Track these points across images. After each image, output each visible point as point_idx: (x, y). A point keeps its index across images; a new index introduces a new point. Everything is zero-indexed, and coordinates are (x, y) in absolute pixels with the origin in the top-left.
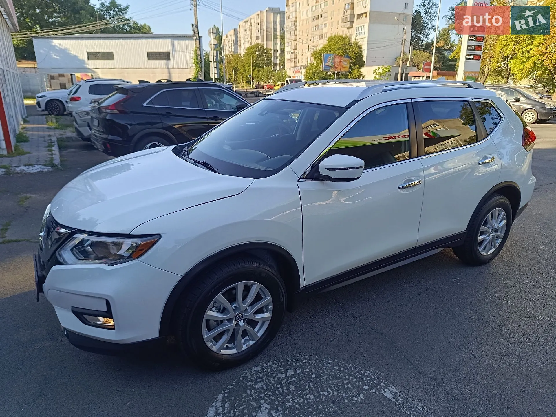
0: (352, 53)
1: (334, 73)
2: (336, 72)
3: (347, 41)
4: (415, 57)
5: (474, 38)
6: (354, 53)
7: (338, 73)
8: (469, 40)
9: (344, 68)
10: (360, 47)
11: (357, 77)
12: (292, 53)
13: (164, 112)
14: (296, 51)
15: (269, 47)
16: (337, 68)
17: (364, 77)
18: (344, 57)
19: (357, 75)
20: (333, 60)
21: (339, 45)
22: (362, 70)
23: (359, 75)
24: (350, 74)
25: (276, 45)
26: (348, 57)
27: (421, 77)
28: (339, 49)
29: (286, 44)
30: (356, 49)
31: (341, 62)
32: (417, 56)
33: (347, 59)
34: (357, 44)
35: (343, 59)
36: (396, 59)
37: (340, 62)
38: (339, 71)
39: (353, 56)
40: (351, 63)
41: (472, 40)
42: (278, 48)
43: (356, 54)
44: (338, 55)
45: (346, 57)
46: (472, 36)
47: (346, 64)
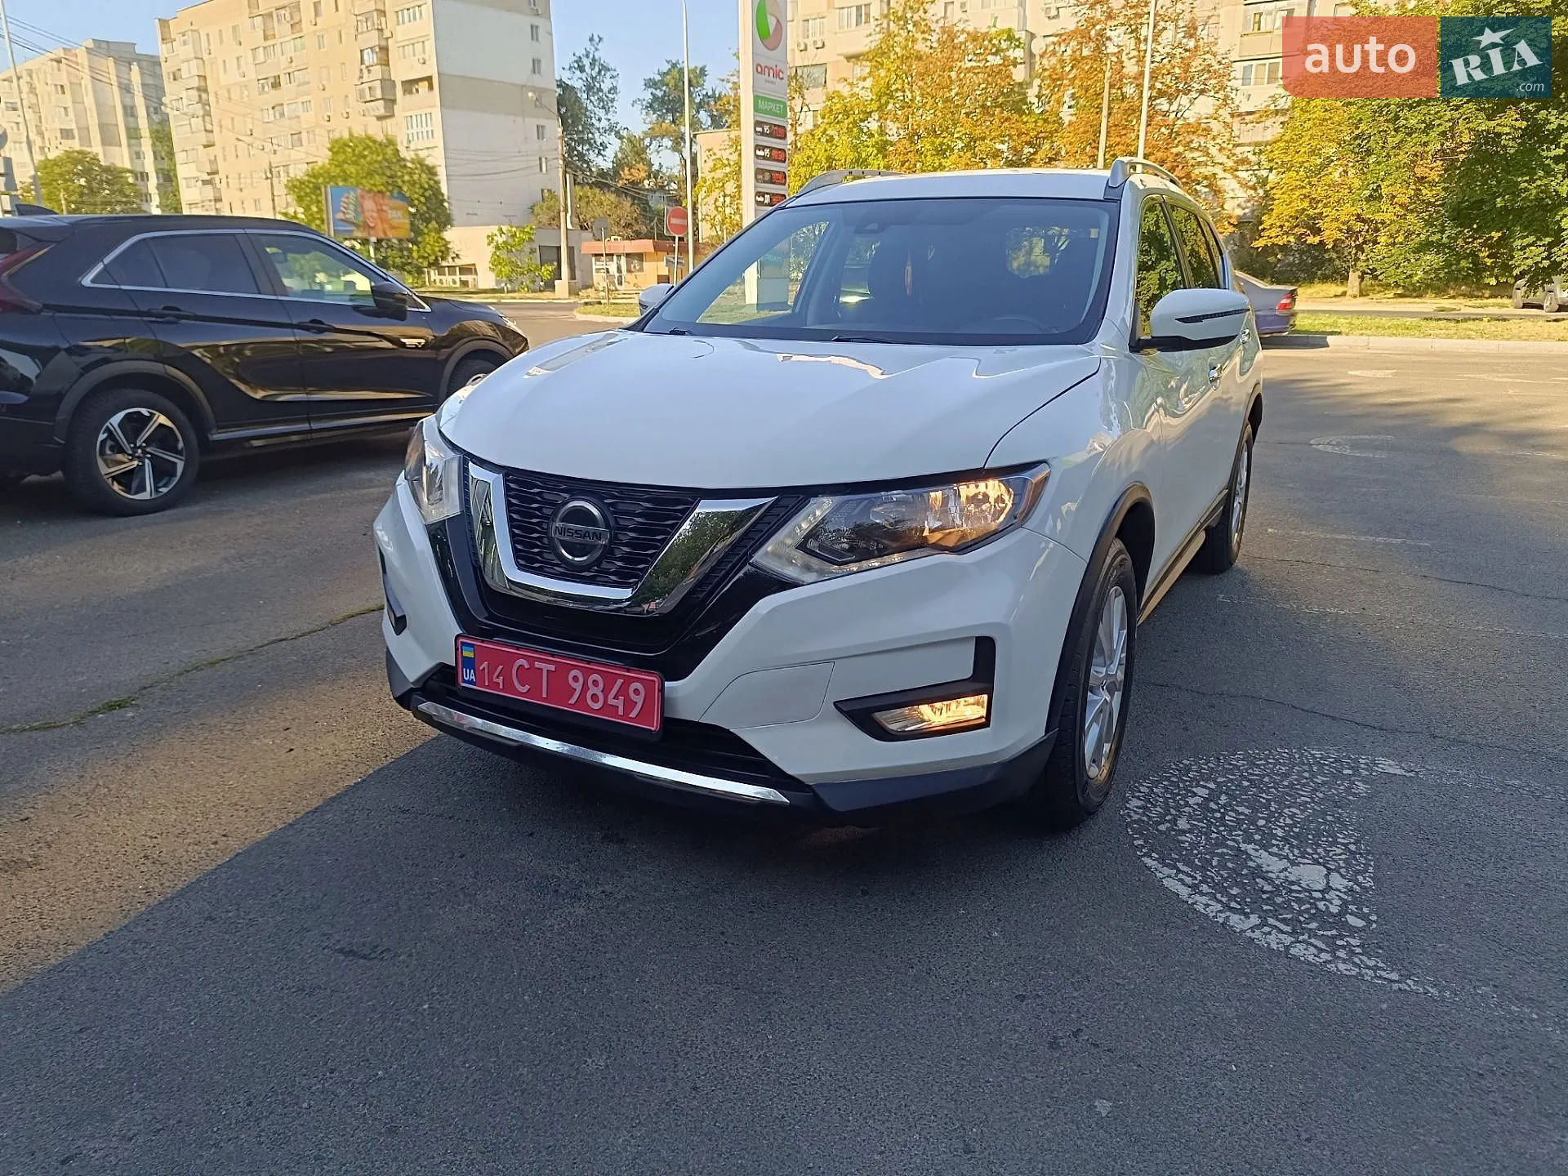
0: (413, 185)
1: (365, 242)
2: (373, 239)
3: (389, 151)
4: (583, 204)
5: (767, 151)
6: (417, 186)
7: (379, 241)
8: (757, 156)
9: (393, 228)
10: (431, 171)
11: (440, 254)
12: (205, 182)
13: (159, 307)
14: (217, 178)
15: (119, 165)
16: (373, 228)
17: (457, 255)
18: (392, 197)
19: (437, 249)
20: (360, 208)
21: (370, 163)
22: (449, 234)
23: (443, 248)
24: (415, 248)
25: (138, 157)
26: (402, 197)
27: (615, 257)
28: (370, 174)
29: (179, 157)
30: (424, 175)
31: (382, 210)
32: (588, 203)
33: (399, 203)
34: (420, 162)
35: (388, 204)
36: (532, 208)
37: (380, 211)
38: (382, 236)
39: (416, 196)
40: (413, 215)
41: (764, 158)
42: (149, 166)
43: (426, 190)
44: (370, 191)
45: (397, 198)
46: (764, 148)
47: (399, 218)
